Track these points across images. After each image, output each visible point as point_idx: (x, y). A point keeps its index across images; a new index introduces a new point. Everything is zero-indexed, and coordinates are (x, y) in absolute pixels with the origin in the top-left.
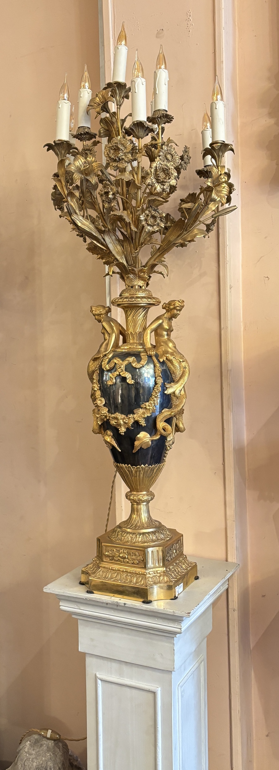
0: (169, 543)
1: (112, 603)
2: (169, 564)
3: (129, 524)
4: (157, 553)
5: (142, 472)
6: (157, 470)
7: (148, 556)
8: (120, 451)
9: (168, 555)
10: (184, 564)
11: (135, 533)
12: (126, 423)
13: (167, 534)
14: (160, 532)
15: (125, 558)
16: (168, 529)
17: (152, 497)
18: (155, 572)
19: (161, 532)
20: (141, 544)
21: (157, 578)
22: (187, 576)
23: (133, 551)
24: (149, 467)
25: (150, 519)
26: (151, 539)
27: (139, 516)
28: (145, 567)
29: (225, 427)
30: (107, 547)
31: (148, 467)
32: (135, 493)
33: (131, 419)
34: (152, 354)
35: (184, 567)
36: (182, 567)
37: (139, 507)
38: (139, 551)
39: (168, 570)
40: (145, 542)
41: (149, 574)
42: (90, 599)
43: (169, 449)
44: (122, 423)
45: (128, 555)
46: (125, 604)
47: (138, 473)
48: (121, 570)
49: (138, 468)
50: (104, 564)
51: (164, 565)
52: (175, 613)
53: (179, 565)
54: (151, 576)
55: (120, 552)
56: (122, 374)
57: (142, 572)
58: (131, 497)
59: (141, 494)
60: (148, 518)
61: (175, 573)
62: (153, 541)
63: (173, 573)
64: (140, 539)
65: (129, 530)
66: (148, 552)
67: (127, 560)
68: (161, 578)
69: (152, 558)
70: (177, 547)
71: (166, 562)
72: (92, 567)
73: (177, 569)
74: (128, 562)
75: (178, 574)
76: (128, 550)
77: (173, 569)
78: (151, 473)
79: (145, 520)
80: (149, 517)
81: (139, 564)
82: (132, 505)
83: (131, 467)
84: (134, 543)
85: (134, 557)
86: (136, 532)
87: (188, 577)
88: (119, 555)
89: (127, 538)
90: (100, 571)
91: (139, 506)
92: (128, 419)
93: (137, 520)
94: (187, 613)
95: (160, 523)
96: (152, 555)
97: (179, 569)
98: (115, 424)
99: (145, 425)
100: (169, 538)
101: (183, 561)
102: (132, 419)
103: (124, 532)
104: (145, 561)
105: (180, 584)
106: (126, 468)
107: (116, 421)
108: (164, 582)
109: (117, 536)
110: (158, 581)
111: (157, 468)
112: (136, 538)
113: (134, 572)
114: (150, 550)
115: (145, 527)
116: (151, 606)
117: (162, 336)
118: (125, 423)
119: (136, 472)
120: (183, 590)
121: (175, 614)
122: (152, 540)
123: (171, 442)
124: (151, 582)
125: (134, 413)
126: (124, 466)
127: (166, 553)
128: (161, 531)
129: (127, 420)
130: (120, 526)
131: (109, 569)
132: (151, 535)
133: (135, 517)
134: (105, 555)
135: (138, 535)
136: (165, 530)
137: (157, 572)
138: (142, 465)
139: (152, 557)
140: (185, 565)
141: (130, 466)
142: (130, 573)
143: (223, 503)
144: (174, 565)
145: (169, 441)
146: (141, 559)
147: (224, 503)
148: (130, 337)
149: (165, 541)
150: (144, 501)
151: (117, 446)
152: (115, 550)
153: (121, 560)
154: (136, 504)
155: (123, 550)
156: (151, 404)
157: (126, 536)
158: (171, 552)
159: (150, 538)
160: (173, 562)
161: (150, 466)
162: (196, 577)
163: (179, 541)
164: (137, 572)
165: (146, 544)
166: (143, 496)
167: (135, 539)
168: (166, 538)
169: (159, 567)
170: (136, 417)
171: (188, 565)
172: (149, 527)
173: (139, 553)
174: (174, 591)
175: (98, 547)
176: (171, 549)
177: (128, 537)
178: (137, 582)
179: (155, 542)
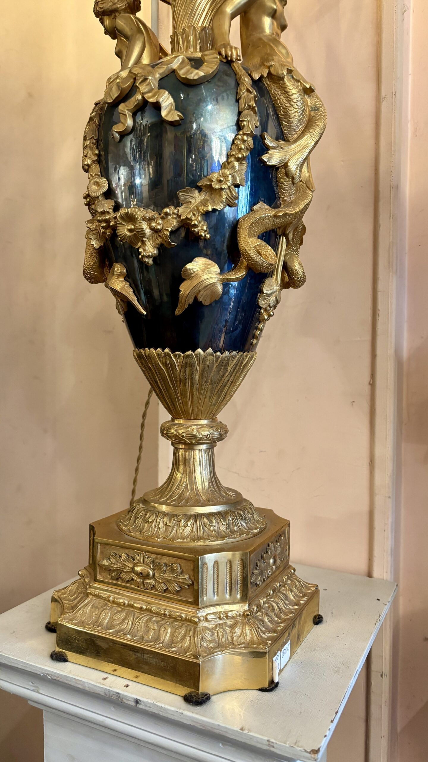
0: (259, 541)
1: (105, 693)
2: (257, 592)
3: (165, 495)
4: (228, 568)
5: (198, 368)
6: (236, 365)
7: (205, 573)
8: (145, 313)
9: (256, 572)
10: (291, 591)
11: (177, 516)
12: (158, 229)
13: (254, 520)
14: (239, 513)
15: (147, 576)
16: (257, 509)
17: (222, 432)
18: (221, 615)
19: (240, 515)
20: (190, 541)
21: (226, 632)
22: (300, 619)
23: (166, 560)
24: (216, 356)
25: (214, 484)
26: (214, 530)
27: (190, 474)
28: (196, 603)
29: (380, 306)
30: (107, 547)
31: (213, 356)
32: (181, 421)
33: (169, 217)
34: (232, 56)
35: (292, 598)
36: (287, 598)
37: (189, 455)
38: (183, 562)
39: (255, 608)
40: (199, 539)
41: (206, 619)
42: (53, 677)
43: (266, 317)
44: (148, 231)
45: (154, 570)
46: (137, 701)
47: (188, 369)
48: (135, 605)
49: (188, 356)
50: (99, 589)
51: (244, 598)
52: (273, 747)
53: (279, 592)
54: (211, 625)
55: (136, 561)
56: (150, 98)
57: (187, 615)
58: (172, 431)
59: (195, 425)
60: (210, 481)
61: (272, 614)
62: (220, 536)
63: (267, 615)
64: (188, 530)
65: (164, 508)
66: (205, 564)
67: (152, 582)
68: (238, 631)
69: (216, 580)
70: (276, 551)
71: (251, 591)
72: (74, 590)
73: (277, 604)
74: (153, 588)
75: (279, 617)
76: (154, 556)
77: (266, 605)
78: (221, 373)
79: (203, 485)
80: (214, 479)
81: (181, 594)
82: (176, 450)
83: (172, 355)
84: (173, 539)
85: (167, 575)
86: (178, 513)
87: (302, 623)
88: (133, 568)
89: (155, 526)
90: (86, 605)
91: (191, 453)
92: (162, 218)
93: (184, 485)
94: (310, 753)
95: (238, 494)
96: (216, 572)
97: (281, 604)
98: (129, 236)
99: (208, 236)
100: (258, 530)
101: (289, 582)
102: (173, 218)
103: (150, 511)
104: (196, 587)
105: (284, 644)
106: (159, 358)
107: (133, 227)
108: (243, 643)
109: (135, 522)
110: (230, 638)
111: (235, 361)
112: (179, 527)
113: (167, 613)
114: (210, 558)
115: (202, 501)
116: (205, 717)
117: (259, 27)
118: (155, 231)
119: (184, 367)
120: (290, 658)
121: (272, 749)
122: (218, 532)
123: (272, 301)
124: (210, 641)
125: (178, 205)
126: (154, 351)
127: (251, 567)
128: (241, 513)
129: (160, 222)
130: (145, 500)
131: (109, 601)
132: (217, 521)
133: (179, 478)
134: (101, 566)
135: (182, 521)
136: (250, 510)
137: (227, 616)
138: (199, 351)
139: (215, 576)
140: (294, 593)
141: (167, 353)
142: (157, 614)
143: (365, 462)
144: (269, 595)
145: (269, 295)
146: (186, 582)
147: (369, 461)
148: (178, 43)
149: (249, 536)
150: (201, 439)
151: (136, 301)
152: (124, 554)
153: (139, 580)
154: (183, 447)
155: (144, 557)
156: (226, 177)
157: (153, 521)
158: (263, 565)
159: (212, 528)
160: (267, 587)
161: (219, 353)
162: (315, 617)
163: (280, 536)
164: (177, 614)
165: (201, 543)
166: (200, 428)
167: (175, 529)
168: (252, 530)
169: (233, 603)
170: (184, 212)
171: (301, 591)
172: (211, 503)
173: (181, 564)
174: (271, 667)
175: (92, 546)
176: (263, 557)
177: (159, 524)
178: (172, 643)
179: (223, 537)
